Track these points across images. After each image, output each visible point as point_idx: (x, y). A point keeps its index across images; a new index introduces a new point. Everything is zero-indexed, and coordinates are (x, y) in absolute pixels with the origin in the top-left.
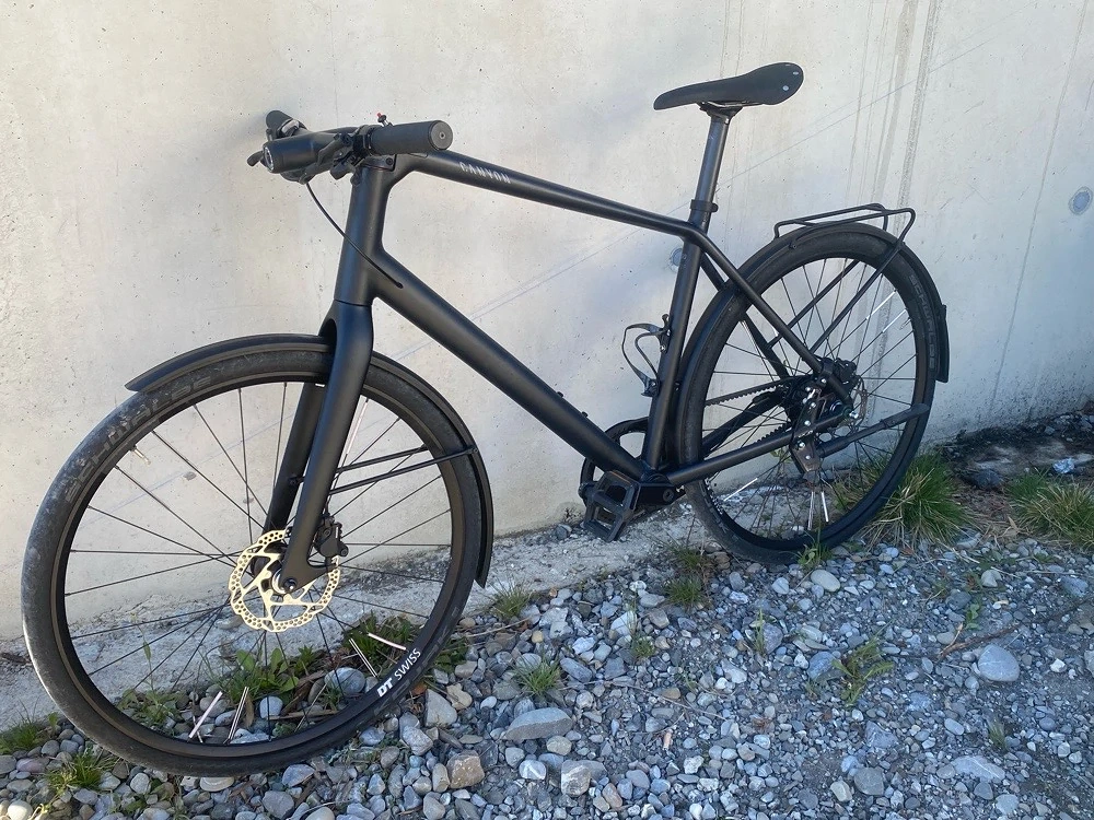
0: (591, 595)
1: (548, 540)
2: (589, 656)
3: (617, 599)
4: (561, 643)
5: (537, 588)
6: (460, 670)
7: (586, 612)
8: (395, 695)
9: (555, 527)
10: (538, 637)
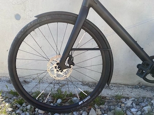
0: (140, 100)
1: (133, 88)
2: (135, 113)
3: (147, 103)
4: (129, 108)
5: (127, 96)
6: (101, 106)
7: (137, 103)
8: (82, 105)
9: (135, 86)
10: (123, 105)
